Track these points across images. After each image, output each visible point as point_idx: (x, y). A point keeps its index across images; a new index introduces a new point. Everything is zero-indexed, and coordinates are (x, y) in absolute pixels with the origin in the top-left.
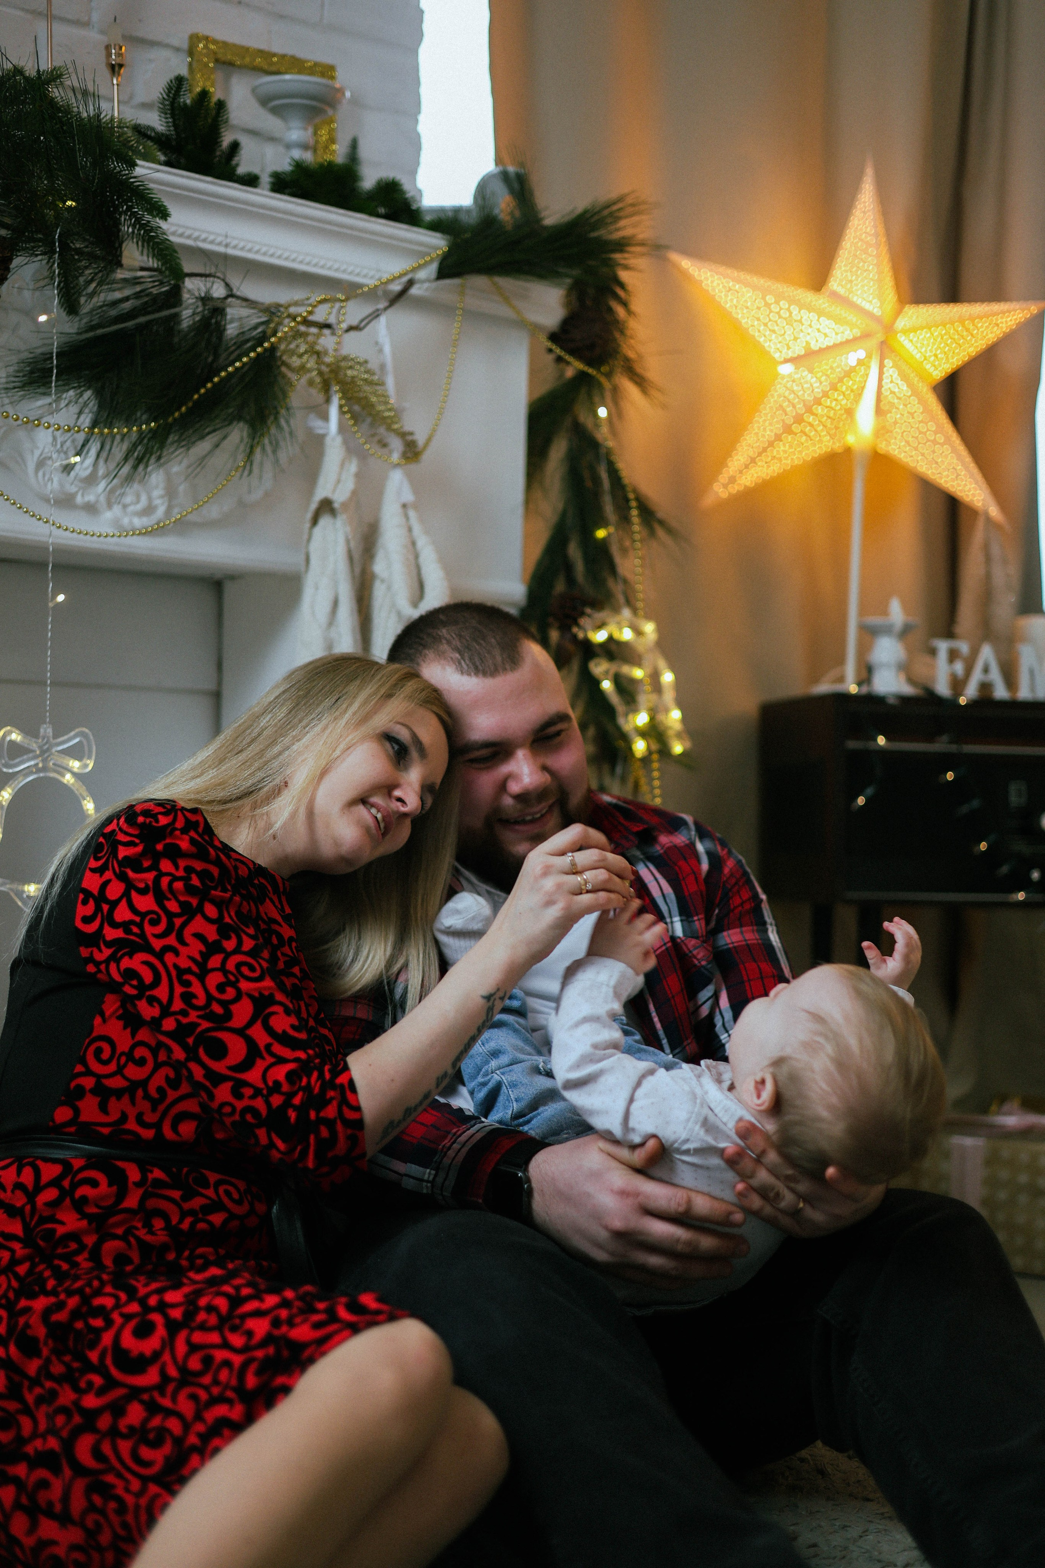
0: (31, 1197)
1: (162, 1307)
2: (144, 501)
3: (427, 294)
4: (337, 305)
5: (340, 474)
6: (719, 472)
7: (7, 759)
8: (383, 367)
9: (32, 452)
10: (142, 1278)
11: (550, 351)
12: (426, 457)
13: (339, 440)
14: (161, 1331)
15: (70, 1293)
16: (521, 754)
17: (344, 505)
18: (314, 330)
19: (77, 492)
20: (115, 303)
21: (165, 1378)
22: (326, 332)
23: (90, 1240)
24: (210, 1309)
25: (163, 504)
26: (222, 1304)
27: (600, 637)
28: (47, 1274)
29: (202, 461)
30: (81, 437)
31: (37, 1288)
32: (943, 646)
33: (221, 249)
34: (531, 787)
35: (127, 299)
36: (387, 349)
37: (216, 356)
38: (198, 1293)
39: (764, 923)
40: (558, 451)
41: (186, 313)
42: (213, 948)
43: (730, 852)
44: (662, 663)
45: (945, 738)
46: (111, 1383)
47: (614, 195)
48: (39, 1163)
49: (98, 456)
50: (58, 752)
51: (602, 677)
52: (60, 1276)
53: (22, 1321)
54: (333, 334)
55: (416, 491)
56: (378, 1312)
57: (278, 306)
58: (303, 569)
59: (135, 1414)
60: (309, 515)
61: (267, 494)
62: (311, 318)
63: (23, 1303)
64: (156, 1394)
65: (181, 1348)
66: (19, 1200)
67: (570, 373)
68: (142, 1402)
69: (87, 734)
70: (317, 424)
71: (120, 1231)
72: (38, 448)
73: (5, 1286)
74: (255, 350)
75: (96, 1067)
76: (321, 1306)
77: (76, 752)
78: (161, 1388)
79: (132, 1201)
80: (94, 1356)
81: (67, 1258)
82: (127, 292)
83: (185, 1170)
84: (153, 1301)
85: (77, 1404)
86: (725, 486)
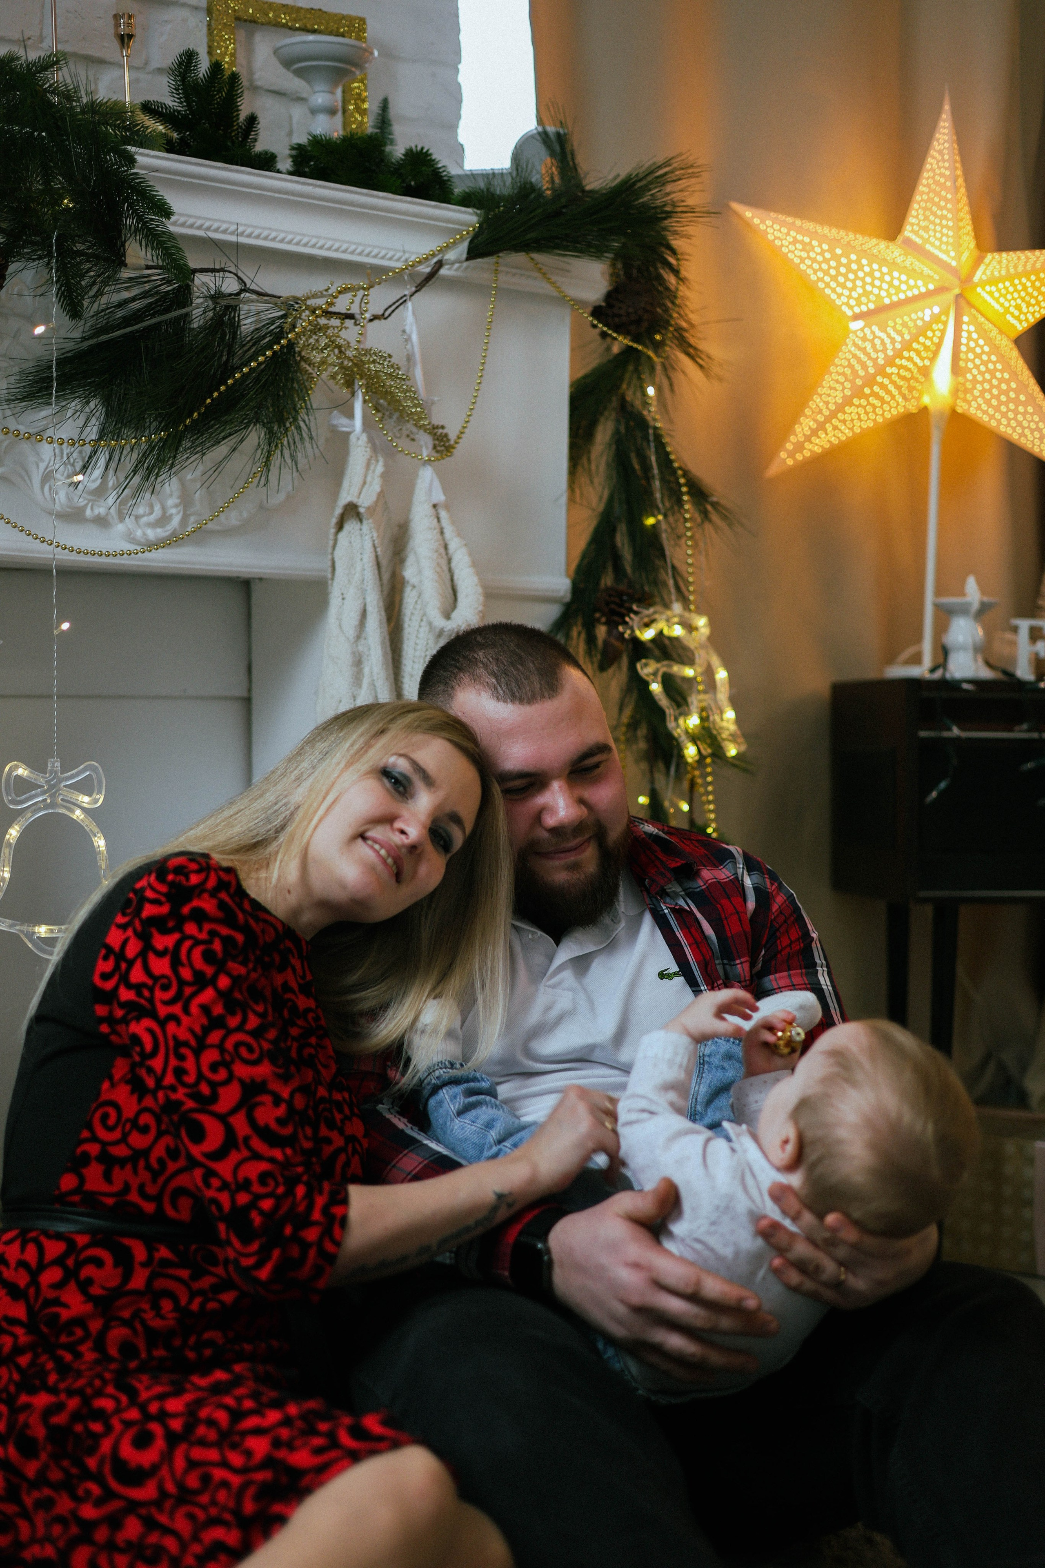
0: (35, 1275)
1: (162, 1416)
2: (157, 511)
3: (459, 274)
4: (361, 293)
5: (366, 476)
6: (785, 439)
7: (13, 795)
8: (409, 358)
9: (38, 466)
10: (145, 1378)
11: (595, 326)
12: (459, 451)
13: (364, 437)
14: (160, 1443)
15: (70, 1393)
16: (556, 785)
17: (371, 510)
18: (335, 322)
19: (86, 506)
20: (122, 304)
21: (163, 1494)
22: (349, 323)
23: (95, 1326)
24: (211, 1423)
25: (179, 512)
26: (222, 1417)
27: (648, 635)
28: (50, 1365)
29: (218, 466)
30: (88, 449)
31: (37, 1382)
32: (1024, 625)
33: (233, 238)
34: (566, 821)
35: (133, 299)
36: (415, 338)
37: (231, 354)
38: (199, 1403)
39: (815, 965)
40: (604, 434)
41: (196, 312)
42: (216, 1023)
43: (780, 886)
44: (715, 661)
45: (1025, 726)
46: (109, 1495)
47: (660, 159)
48: (43, 1239)
49: (106, 468)
50: (65, 786)
51: (650, 679)
52: (64, 1369)
53: (22, 1418)
54: (356, 324)
55: (445, 490)
56: (380, 1439)
57: (296, 300)
58: (329, 575)
59: (132, 1528)
60: (334, 521)
61: (289, 497)
62: (332, 309)
63: (23, 1399)
64: (153, 1510)
65: (180, 1463)
66: (22, 1279)
67: (616, 349)
68: (140, 1517)
69: (97, 768)
70: (341, 422)
71: (126, 1314)
72: (42, 460)
73: (6, 1377)
74: (271, 348)
75: (101, 1133)
76: (323, 1427)
77: (85, 787)
78: (158, 1504)
79: (138, 1281)
80: (92, 1463)
81: (71, 1348)
82: (135, 292)
83: (194, 1247)
84: (154, 1408)
85: (74, 1514)
86: (791, 455)
